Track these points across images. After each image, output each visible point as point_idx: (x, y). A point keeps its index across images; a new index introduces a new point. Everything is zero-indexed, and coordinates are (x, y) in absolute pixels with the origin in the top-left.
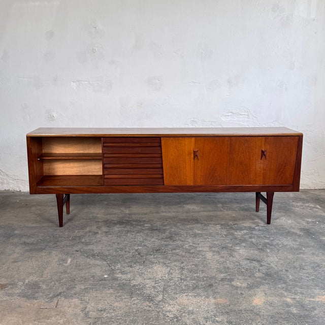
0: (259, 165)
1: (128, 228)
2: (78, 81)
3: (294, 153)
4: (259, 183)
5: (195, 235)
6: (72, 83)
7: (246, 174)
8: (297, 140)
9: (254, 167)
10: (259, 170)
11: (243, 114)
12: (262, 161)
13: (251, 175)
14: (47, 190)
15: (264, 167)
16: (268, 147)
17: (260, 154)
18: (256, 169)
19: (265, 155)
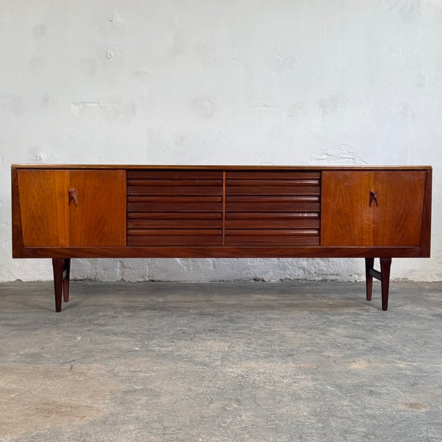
0: (367, 215)
2: (83, 103)
3: (420, 196)
4: (368, 245)
6: (72, 105)
7: (348, 228)
8: (424, 177)
9: (360, 218)
10: (367, 222)
12: (371, 209)
13: (356, 230)
14: (39, 252)
15: (374, 219)
16: (380, 186)
17: (368, 198)
18: (362, 222)
19: (375, 199)
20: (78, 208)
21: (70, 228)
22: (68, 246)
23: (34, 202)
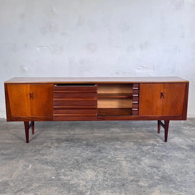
0: (159, 102)
1: (72, 144)
2: (41, 46)
3: (183, 94)
4: (159, 115)
5: (116, 149)
7: (151, 108)
8: (185, 86)
10: (159, 105)
11: (150, 67)
12: (161, 99)
13: (154, 109)
14: (18, 119)
15: (162, 104)
16: (165, 90)
17: (160, 95)
18: (157, 105)
19: (163, 95)
20: (34, 100)
21: (31, 109)
22: (30, 116)
23: (15, 98)
